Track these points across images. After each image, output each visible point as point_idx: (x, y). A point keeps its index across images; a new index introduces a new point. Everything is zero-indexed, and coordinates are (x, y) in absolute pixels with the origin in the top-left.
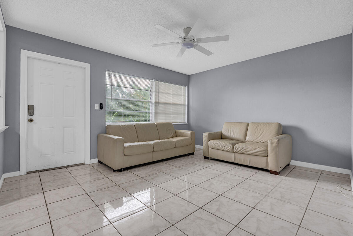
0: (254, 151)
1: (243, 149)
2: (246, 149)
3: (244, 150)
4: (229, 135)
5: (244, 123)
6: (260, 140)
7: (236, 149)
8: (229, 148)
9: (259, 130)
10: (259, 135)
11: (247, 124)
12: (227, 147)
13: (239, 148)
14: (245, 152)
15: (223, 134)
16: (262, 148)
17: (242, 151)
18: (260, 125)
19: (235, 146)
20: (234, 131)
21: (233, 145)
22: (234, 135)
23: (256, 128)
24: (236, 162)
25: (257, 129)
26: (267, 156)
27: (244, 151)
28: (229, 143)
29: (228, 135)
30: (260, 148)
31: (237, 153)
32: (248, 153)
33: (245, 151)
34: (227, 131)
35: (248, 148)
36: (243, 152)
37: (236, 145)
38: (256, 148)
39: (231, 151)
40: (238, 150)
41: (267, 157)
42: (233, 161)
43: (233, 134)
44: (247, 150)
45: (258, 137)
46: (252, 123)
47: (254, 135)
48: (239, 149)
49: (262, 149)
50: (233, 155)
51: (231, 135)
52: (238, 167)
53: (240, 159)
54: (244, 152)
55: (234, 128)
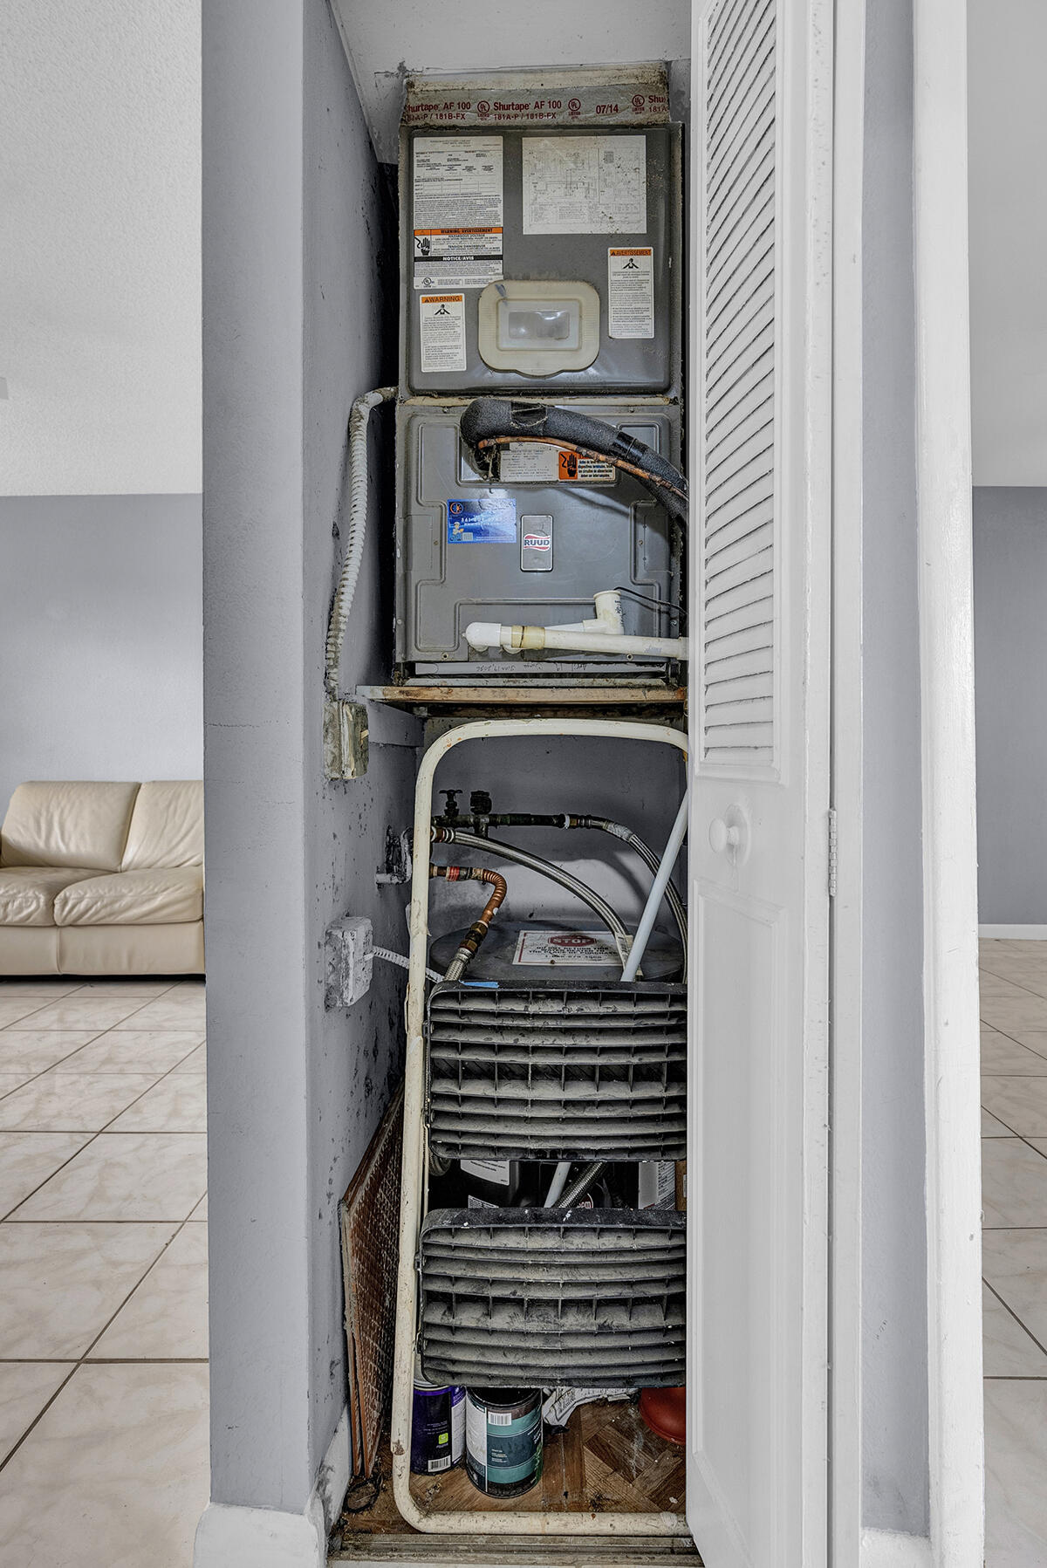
0: (146, 908)
1: (99, 904)
2: (112, 903)
3: (105, 906)
4: (42, 844)
5: (120, 783)
6: (182, 854)
7: (67, 909)
8: (33, 906)
9: (179, 811)
10: (178, 838)
11: (128, 790)
12: (20, 904)
13: (80, 900)
14: (111, 914)
15: (9, 846)
16: (181, 888)
17: (97, 912)
18: (184, 792)
19: (62, 894)
20: (69, 825)
21: (53, 891)
22: (67, 845)
23: (169, 806)
24: (69, 969)
25: (172, 807)
26: (198, 921)
27: (103, 913)
28: (35, 885)
29: (33, 848)
30: (171, 889)
31: (71, 925)
32: (120, 918)
33: (108, 909)
34: (32, 823)
35: (123, 896)
36: (99, 916)
37: (66, 892)
38: (156, 890)
39: (40, 921)
40: (75, 910)
41: (201, 922)
42: (52, 968)
43: (63, 840)
44: (117, 906)
45: (174, 843)
46: (154, 782)
47: (160, 837)
48: (82, 906)
49: (177, 894)
50: (52, 938)
51: (53, 844)
52: (76, 994)
53: (89, 954)
54: (104, 917)
55: (66, 812)
